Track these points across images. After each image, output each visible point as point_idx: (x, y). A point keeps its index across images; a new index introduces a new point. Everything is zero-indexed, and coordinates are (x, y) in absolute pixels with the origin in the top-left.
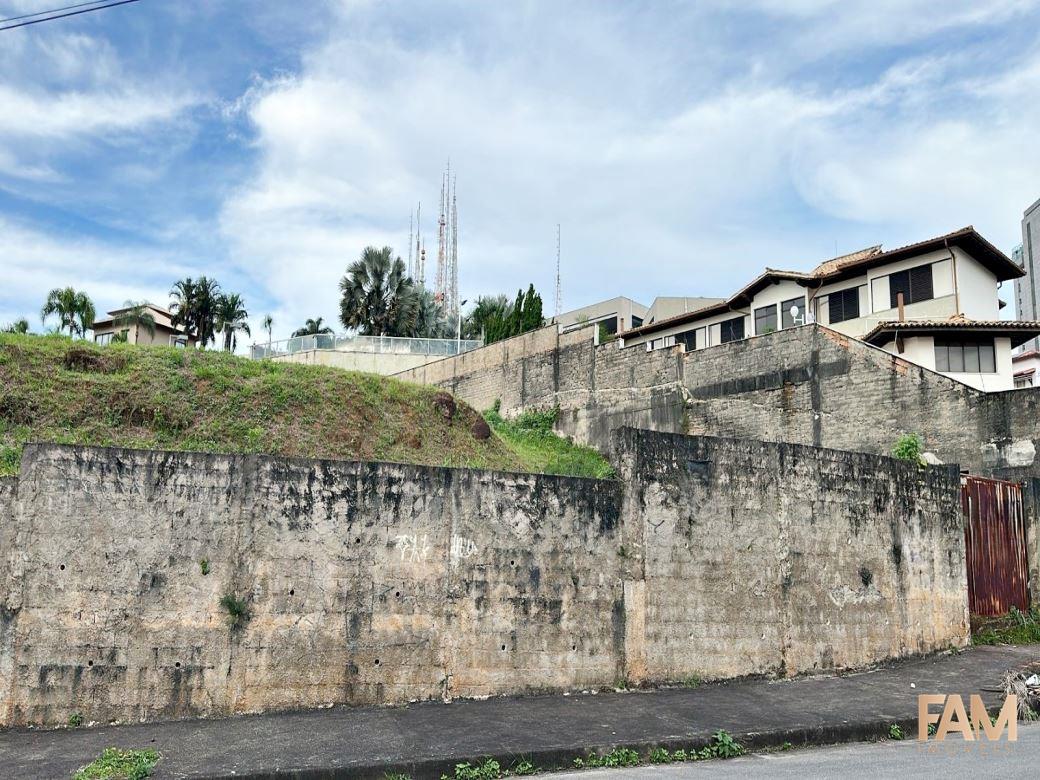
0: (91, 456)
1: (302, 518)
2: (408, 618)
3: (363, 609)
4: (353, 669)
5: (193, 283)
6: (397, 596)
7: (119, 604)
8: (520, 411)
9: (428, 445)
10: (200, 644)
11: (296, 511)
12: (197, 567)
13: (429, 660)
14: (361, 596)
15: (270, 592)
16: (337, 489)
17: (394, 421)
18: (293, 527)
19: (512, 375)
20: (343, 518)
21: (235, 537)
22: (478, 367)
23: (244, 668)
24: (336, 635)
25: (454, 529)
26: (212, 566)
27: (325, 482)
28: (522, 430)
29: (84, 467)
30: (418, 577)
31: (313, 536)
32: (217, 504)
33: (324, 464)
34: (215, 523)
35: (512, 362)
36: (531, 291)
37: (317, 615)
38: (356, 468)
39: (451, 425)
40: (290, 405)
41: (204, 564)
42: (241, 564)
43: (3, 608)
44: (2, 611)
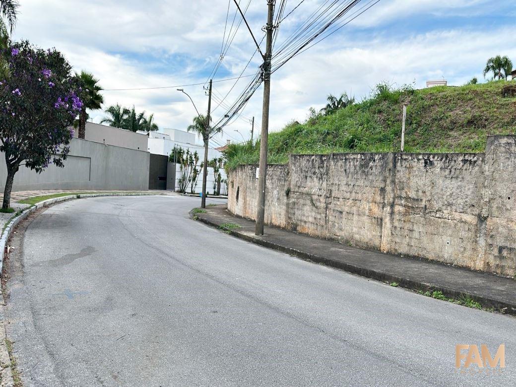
43: (479, 216)
44: (479, 217)
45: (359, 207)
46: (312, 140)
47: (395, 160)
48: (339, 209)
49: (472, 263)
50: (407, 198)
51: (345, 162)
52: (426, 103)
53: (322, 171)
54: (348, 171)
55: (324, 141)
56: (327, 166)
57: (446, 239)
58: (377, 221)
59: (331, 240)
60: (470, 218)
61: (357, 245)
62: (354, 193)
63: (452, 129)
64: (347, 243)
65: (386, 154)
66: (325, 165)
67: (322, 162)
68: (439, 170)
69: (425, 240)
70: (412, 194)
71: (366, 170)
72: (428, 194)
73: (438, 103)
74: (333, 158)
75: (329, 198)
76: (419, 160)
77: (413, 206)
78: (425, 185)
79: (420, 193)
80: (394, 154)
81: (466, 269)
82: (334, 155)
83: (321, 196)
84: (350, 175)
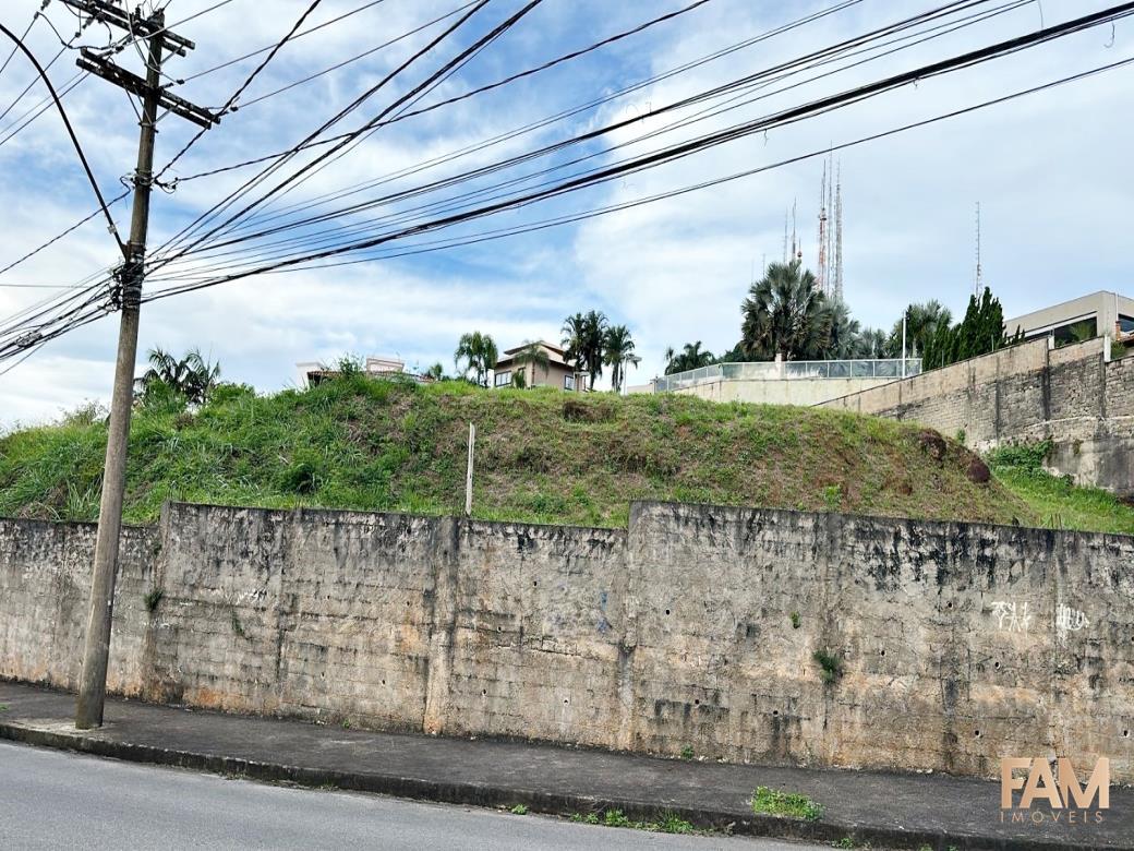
0: (686, 512)
1: (889, 578)
2: (1011, 692)
3: (959, 677)
4: (951, 738)
6: (1000, 665)
7: (719, 650)
10: (795, 695)
11: (883, 571)
12: (787, 621)
13: (1037, 738)
14: (957, 663)
15: (861, 651)
16: (925, 550)
18: (880, 587)
20: (932, 580)
21: (823, 594)
23: (839, 723)
24: (931, 701)
25: (1060, 598)
26: (802, 620)
27: (912, 543)
29: (682, 522)
30: (1019, 648)
31: (902, 598)
32: (803, 560)
33: (910, 524)
34: (803, 579)
37: (910, 678)
38: (944, 529)
41: (795, 619)
42: (831, 621)
43: (621, 645)
44: (622, 648)
45: (372, 635)
47: (457, 532)
48: (318, 642)
49: (611, 737)
50: (484, 613)
51: (336, 531)
52: (441, 413)
53: (269, 548)
54: (343, 551)
55: (227, 468)
56: (283, 537)
57: (563, 693)
58: (417, 663)
59: (293, 718)
60: (606, 651)
61: (364, 724)
62: (360, 604)
64: (338, 722)
65: (438, 519)
66: (278, 535)
67: (270, 527)
68: (546, 556)
69: (521, 698)
70: (494, 605)
71: (390, 552)
72: (526, 604)
73: (463, 415)
74: (303, 520)
75: (287, 614)
76: (507, 535)
77: (495, 628)
78: (519, 586)
79: (510, 602)
80: (456, 520)
81: (602, 750)
82: (304, 512)
83: (264, 609)
84: (349, 563)
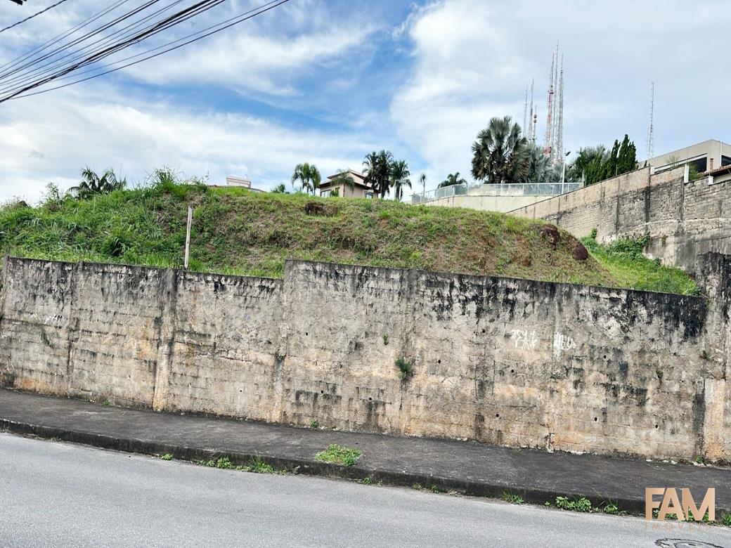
0: (321, 268)
1: (445, 313)
2: (521, 389)
3: (487, 379)
4: (480, 418)
5: (377, 155)
6: (512, 372)
7: (337, 358)
8: (614, 238)
9: (537, 264)
10: (383, 388)
11: (442, 308)
12: (381, 340)
13: (536, 421)
14: (486, 369)
15: (425, 360)
16: (469, 295)
17: (510, 246)
18: (439, 318)
19: (608, 209)
20: (473, 315)
21: (403, 322)
22: (579, 203)
23: (410, 406)
24: (468, 394)
25: (557, 329)
26: (390, 340)
27: (461, 290)
28: (615, 253)
29: (318, 275)
30: (528, 361)
31: (453, 325)
32: (392, 301)
33: (461, 277)
34: (392, 313)
35: (608, 199)
36: (626, 140)
37: (455, 378)
38: (483, 280)
39: (555, 250)
40: (438, 235)
41: (385, 338)
42: (407, 340)
43: (276, 355)
44: (276, 357)
45: (123, 346)
46: (49, 236)
47: (176, 279)
48: (91, 349)
49: (268, 414)
50: (192, 333)
51: (103, 277)
52: (221, 207)
53: (64, 288)
54: (107, 290)
55: (70, 240)
56: (72, 281)
57: (239, 386)
58: (150, 366)
59: (76, 398)
60: (267, 359)
61: (117, 403)
62: (116, 325)
63: (252, 245)
64: (102, 402)
65: (164, 270)
66: (69, 279)
67: (65, 273)
68: (232, 296)
69: (213, 388)
70: (198, 328)
71: (135, 292)
72: (218, 327)
74: (83, 269)
75: (74, 331)
76: (207, 282)
77: (198, 343)
78: (214, 316)
79: (209, 327)
80: (176, 271)
81: (261, 422)
82: (84, 264)
83: (60, 328)
84: (110, 298)
